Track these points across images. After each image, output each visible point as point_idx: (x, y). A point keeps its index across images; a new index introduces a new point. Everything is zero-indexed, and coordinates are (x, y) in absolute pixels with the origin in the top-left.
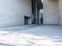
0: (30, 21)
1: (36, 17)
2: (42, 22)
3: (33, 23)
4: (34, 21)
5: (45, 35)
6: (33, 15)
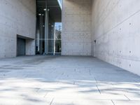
0: (31, 49)
1: (46, 39)
2: (58, 50)
3: (37, 53)
4: (42, 49)
5: (64, 79)
6: (38, 35)
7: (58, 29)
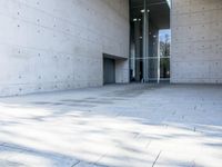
1: (146, 58)
3: (132, 80)
4: (139, 73)
6: (133, 52)
7: (164, 41)
